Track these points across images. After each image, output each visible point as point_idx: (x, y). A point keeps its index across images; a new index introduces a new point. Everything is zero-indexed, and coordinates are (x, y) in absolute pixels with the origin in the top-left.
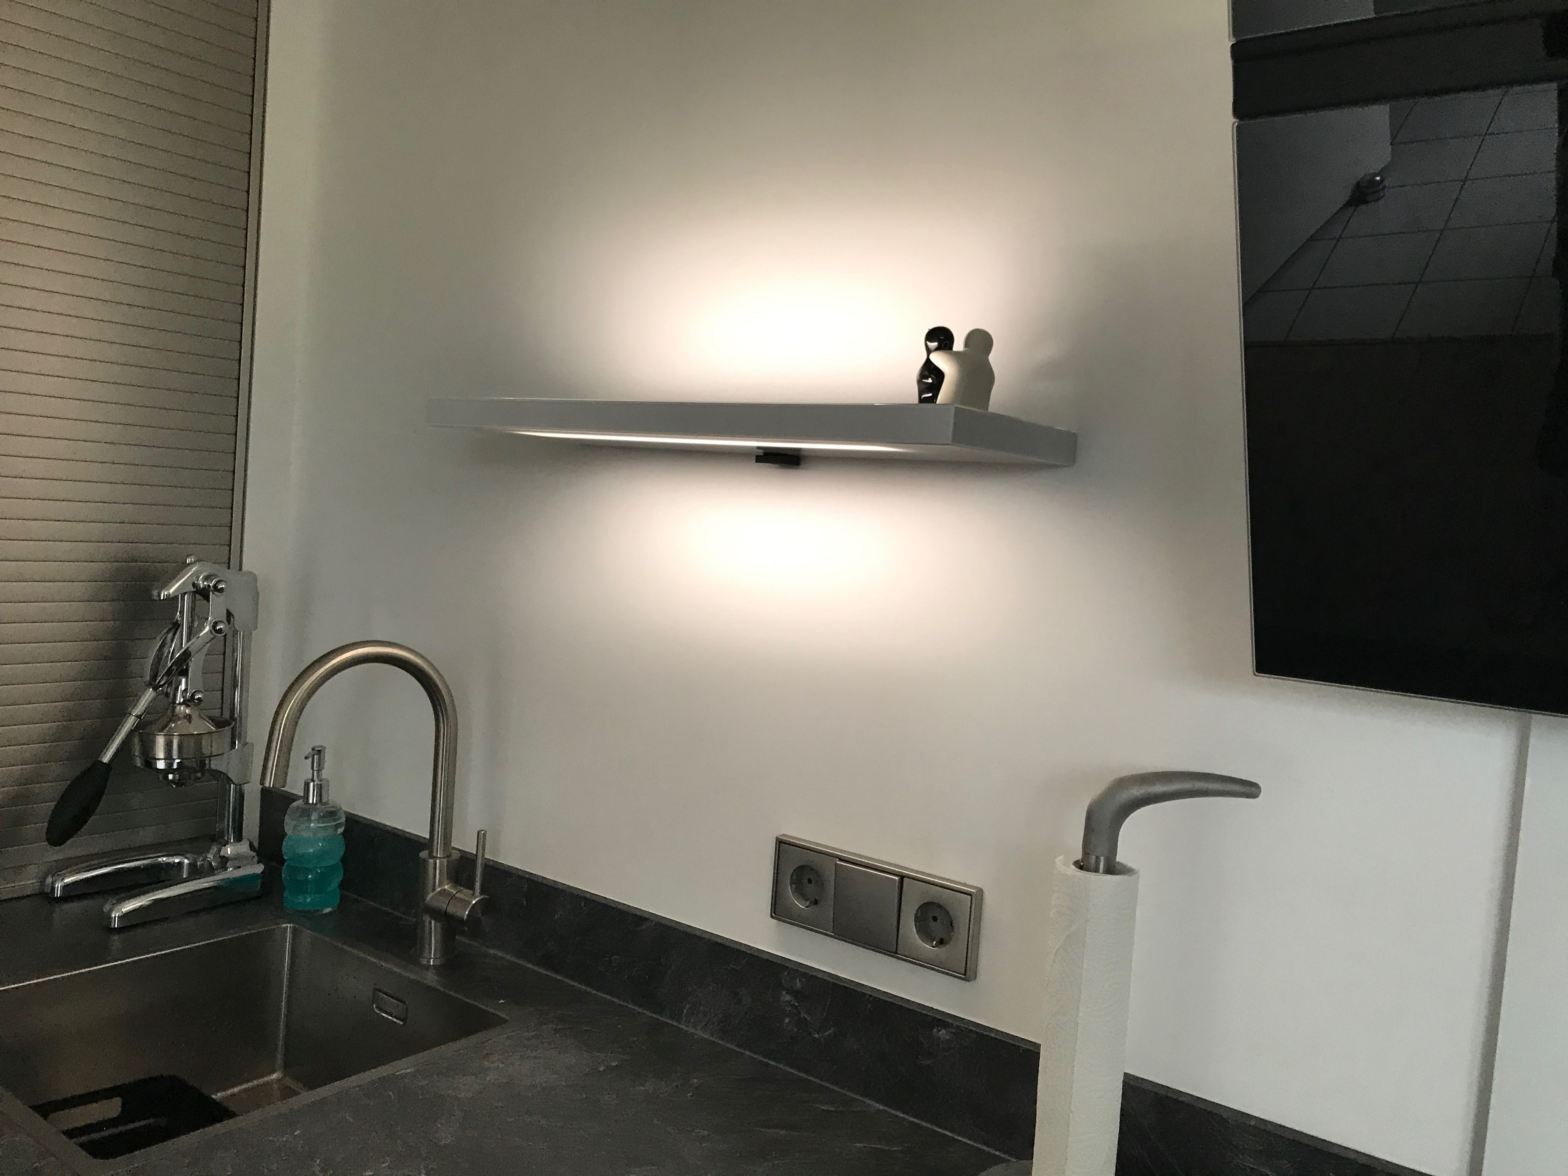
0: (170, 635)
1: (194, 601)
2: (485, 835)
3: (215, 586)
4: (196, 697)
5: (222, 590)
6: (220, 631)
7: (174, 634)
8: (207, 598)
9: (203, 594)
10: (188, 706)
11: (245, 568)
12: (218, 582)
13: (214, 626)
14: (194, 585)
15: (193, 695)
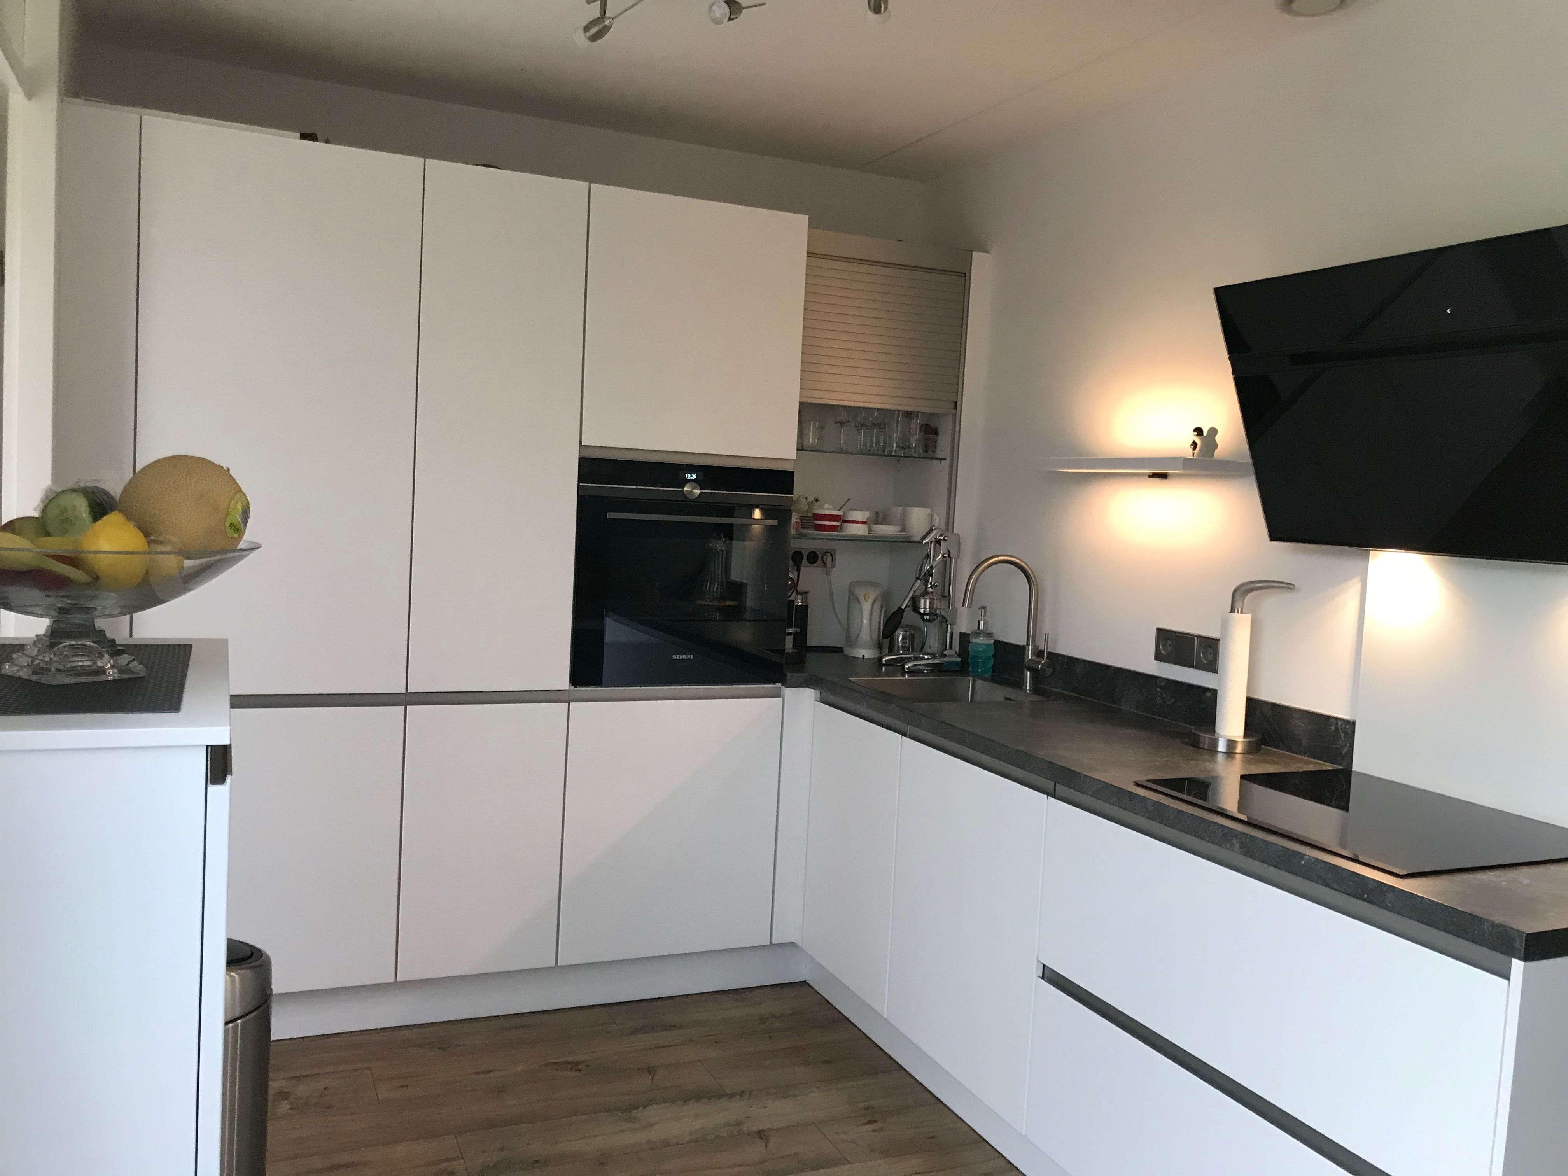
0: (925, 560)
1: (935, 545)
2: (1048, 635)
3: (944, 539)
4: (936, 584)
5: (946, 540)
6: (945, 557)
7: (927, 559)
8: (940, 544)
9: (938, 542)
10: (932, 588)
11: (954, 532)
12: (945, 537)
13: (943, 556)
14: (935, 539)
15: (934, 584)
